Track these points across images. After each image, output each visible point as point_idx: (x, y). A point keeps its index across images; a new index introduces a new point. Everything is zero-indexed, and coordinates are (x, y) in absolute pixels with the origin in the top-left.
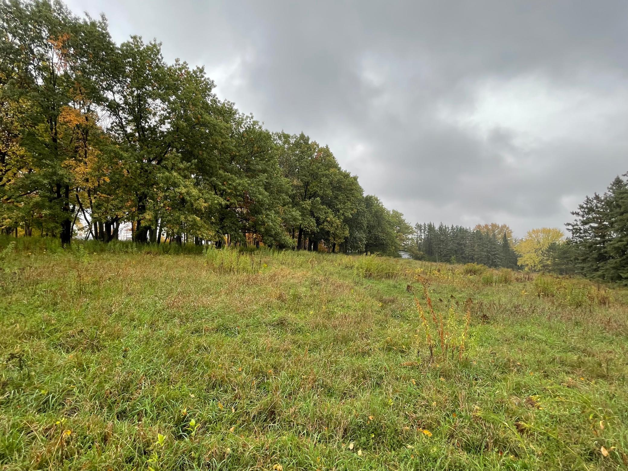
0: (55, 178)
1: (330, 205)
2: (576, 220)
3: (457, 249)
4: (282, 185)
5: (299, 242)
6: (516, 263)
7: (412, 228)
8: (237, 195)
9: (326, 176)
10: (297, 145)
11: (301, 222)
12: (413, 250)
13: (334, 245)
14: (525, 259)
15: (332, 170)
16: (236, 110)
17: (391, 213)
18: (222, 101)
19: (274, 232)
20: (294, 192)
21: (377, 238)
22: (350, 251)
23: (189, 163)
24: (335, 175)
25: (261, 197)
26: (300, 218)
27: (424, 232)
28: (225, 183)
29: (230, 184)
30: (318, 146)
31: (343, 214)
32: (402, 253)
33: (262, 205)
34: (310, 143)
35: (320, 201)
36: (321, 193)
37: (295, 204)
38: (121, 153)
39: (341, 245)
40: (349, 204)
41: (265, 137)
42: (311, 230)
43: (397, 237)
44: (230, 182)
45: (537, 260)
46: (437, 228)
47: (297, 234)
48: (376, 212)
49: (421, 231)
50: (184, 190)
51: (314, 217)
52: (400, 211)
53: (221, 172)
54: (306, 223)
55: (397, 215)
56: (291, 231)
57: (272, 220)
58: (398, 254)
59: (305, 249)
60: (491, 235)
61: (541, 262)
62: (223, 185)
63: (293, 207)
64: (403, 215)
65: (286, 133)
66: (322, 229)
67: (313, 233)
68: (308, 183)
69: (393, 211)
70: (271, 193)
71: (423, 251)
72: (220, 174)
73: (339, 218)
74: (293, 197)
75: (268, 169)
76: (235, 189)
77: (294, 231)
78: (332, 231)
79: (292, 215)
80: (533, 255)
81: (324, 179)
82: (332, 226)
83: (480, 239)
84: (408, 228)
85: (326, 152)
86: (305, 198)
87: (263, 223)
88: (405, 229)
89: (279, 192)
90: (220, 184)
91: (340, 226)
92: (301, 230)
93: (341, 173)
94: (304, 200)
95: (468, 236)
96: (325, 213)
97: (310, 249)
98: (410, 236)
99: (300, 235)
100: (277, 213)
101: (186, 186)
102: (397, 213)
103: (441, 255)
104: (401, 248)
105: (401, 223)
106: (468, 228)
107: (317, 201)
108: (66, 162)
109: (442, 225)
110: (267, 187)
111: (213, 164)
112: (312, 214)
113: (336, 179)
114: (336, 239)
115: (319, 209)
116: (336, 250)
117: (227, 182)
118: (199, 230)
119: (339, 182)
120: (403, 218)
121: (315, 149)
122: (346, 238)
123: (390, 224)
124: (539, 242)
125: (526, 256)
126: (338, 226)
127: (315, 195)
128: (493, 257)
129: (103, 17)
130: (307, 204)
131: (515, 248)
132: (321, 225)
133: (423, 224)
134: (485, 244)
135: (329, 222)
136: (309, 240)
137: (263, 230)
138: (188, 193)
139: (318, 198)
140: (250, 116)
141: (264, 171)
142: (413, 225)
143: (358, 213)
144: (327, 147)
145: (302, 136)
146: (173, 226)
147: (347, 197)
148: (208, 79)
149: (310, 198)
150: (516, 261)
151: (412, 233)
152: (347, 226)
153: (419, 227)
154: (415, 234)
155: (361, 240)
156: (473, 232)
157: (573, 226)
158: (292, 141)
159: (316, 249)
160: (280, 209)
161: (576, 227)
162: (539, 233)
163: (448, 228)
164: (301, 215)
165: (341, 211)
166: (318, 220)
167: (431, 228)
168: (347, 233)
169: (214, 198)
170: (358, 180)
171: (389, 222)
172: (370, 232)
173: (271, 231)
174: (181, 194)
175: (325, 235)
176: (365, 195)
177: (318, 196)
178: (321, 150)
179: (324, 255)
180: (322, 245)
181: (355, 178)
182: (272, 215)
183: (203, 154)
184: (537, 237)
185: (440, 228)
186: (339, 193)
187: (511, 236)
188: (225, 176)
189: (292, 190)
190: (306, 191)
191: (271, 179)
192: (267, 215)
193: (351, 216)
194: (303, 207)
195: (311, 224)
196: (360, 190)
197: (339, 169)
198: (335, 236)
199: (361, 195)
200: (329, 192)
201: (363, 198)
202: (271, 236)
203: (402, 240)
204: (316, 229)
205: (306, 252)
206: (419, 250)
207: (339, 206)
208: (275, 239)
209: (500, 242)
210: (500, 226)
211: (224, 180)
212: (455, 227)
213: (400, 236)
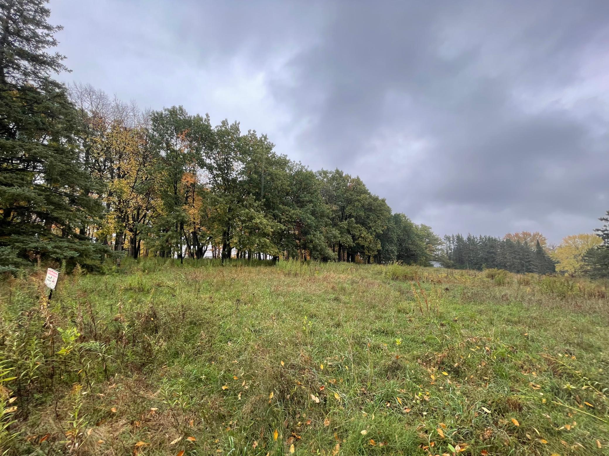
0: (179, 218)
1: (363, 224)
2: (605, 226)
3: (487, 257)
4: (324, 211)
5: (339, 255)
6: (555, 269)
7: (440, 240)
8: (292, 221)
9: (358, 200)
10: (334, 178)
11: (340, 239)
12: (444, 259)
13: (369, 257)
14: (564, 265)
15: (362, 196)
16: (289, 160)
17: (420, 227)
18: (279, 155)
19: (319, 248)
20: (334, 215)
21: (407, 250)
22: (384, 262)
23: (260, 202)
24: (366, 199)
25: (309, 221)
26: (339, 236)
27: (453, 242)
28: (283, 214)
29: (287, 214)
30: (350, 177)
31: (375, 231)
32: (433, 263)
33: (310, 227)
34: (344, 175)
35: (354, 221)
36: (354, 214)
37: (335, 225)
38: (218, 198)
39: (375, 257)
40: (379, 222)
41: (309, 176)
42: (348, 245)
43: (426, 248)
44: (287, 213)
45: (577, 266)
46: (465, 238)
47: (337, 248)
48: (405, 227)
49: (450, 242)
50: (258, 221)
51: (350, 234)
52: (427, 225)
53: (281, 206)
54: (344, 239)
55: (425, 228)
56: (332, 246)
57: (318, 238)
58: (430, 264)
59: (344, 260)
60: (523, 243)
61: (582, 267)
62: (283, 215)
63: (333, 227)
64: (431, 228)
65: (325, 170)
66: (358, 244)
67: (350, 247)
68: (344, 207)
69: (422, 225)
70: (316, 218)
71: (453, 260)
72: (280, 208)
73: (371, 234)
74: (333, 219)
75: (313, 200)
76: (291, 217)
77: (334, 246)
78: (366, 244)
79: (333, 234)
80: (572, 261)
81: (356, 203)
82: (366, 241)
83: (511, 247)
84: (436, 240)
85: (358, 182)
86: (342, 219)
87: (311, 241)
88: (434, 241)
89: (322, 216)
90: (281, 215)
91: (372, 241)
92: (340, 246)
93: (371, 197)
94: (341, 221)
95: (498, 245)
96: (360, 231)
97: (348, 261)
98: (439, 247)
99: (340, 249)
100: (321, 232)
101: (259, 218)
102: (426, 227)
103: (472, 263)
104: (432, 258)
105: (429, 235)
106: (497, 237)
107: (352, 221)
108: (183, 207)
109: (470, 236)
110: (313, 213)
111: (275, 201)
112: (349, 232)
113: (367, 203)
114: (370, 252)
115: (355, 228)
116: (371, 261)
117: (285, 213)
118: (268, 248)
119: (370, 204)
120: (431, 231)
121: (348, 181)
122: (379, 251)
123: (419, 237)
124: (578, 248)
125: (564, 263)
126: (371, 241)
127: (350, 216)
128: (527, 264)
129: (207, 115)
130: (344, 224)
131: (550, 254)
132: (357, 240)
133: (451, 236)
134: (516, 251)
135: (363, 238)
136: (347, 253)
137: (311, 246)
138: (261, 223)
139: (353, 219)
140: (299, 163)
141: (311, 202)
142: (442, 237)
143: (388, 229)
144: (358, 178)
145: (337, 171)
146: (251, 247)
147: (378, 216)
148: (269, 142)
149: (346, 219)
150: (554, 267)
151: (440, 244)
152: (379, 240)
153: (448, 238)
154: (444, 244)
155: (393, 252)
156: (503, 241)
157: (603, 231)
158: (330, 176)
159: (353, 260)
160: (323, 229)
161: (606, 232)
162: (576, 240)
163: (476, 238)
164: (340, 234)
165: (373, 229)
166: (353, 237)
167: (459, 239)
168: (379, 247)
169: (277, 225)
170: (386, 202)
171: (419, 235)
172: (400, 244)
173: (317, 247)
174: (256, 223)
175: (360, 249)
176: (393, 213)
177: (353, 217)
178: (353, 180)
179: (360, 265)
180: (359, 257)
181: (383, 201)
182: (318, 233)
183: (268, 195)
184: (574, 243)
185: (469, 239)
186: (370, 213)
187: (545, 243)
188: (284, 208)
189: (332, 215)
190: (342, 214)
191: (316, 206)
192: (314, 235)
193: (381, 232)
194: (341, 227)
195: (348, 240)
196: (389, 210)
197: (369, 194)
198: (369, 249)
199: (390, 213)
200: (362, 213)
201: (392, 216)
202: (317, 251)
203: (431, 251)
204: (352, 244)
205: (345, 263)
206: (450, 259)
207: (371, 225)
208: (320, 254)
209: (534, 249)
210: (532, 234)
211: (283, 212)
212: (483, 237)
213: (429, 247)
